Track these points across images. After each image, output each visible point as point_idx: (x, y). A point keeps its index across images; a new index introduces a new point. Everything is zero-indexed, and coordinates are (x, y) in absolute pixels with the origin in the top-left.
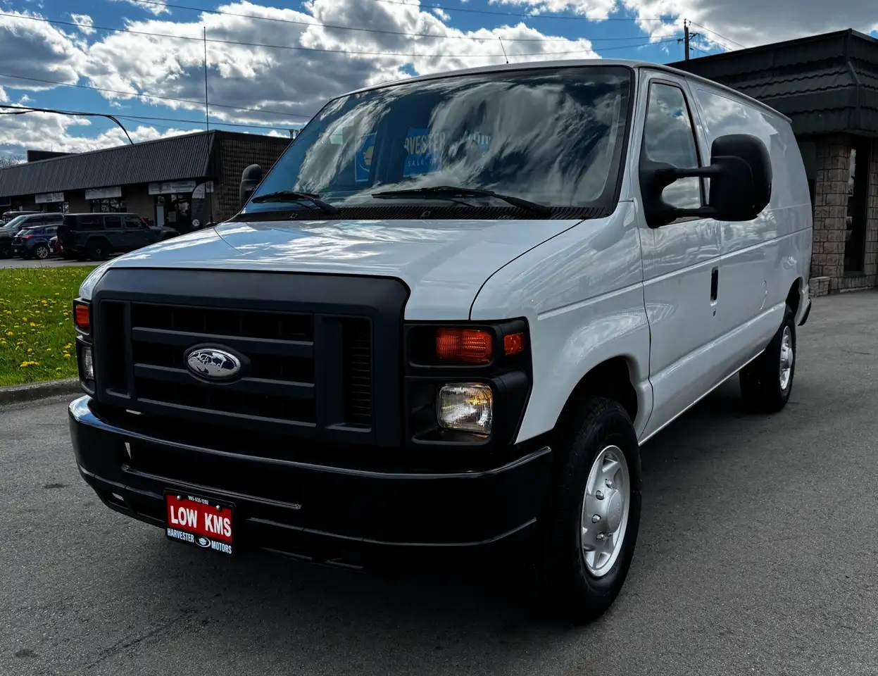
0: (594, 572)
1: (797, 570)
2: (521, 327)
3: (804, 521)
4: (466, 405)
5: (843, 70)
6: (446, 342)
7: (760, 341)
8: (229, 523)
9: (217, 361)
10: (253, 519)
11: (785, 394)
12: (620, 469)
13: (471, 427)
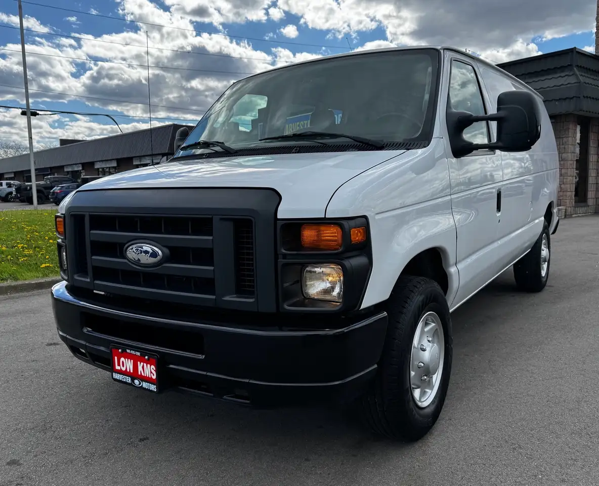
0: (420, 404)
1: (565, 401)
2: (364, 223)
3: (566, 366)
4: (323, 280)
5: (571, 74)
6: (308, 235)
7: (526, 245)
8: (154, 369)
9: (146, 252)
10: (171, 366)
11: (544, 280)
12: (437, 329)
13: (328, 297)
